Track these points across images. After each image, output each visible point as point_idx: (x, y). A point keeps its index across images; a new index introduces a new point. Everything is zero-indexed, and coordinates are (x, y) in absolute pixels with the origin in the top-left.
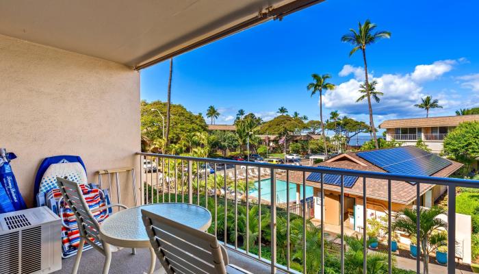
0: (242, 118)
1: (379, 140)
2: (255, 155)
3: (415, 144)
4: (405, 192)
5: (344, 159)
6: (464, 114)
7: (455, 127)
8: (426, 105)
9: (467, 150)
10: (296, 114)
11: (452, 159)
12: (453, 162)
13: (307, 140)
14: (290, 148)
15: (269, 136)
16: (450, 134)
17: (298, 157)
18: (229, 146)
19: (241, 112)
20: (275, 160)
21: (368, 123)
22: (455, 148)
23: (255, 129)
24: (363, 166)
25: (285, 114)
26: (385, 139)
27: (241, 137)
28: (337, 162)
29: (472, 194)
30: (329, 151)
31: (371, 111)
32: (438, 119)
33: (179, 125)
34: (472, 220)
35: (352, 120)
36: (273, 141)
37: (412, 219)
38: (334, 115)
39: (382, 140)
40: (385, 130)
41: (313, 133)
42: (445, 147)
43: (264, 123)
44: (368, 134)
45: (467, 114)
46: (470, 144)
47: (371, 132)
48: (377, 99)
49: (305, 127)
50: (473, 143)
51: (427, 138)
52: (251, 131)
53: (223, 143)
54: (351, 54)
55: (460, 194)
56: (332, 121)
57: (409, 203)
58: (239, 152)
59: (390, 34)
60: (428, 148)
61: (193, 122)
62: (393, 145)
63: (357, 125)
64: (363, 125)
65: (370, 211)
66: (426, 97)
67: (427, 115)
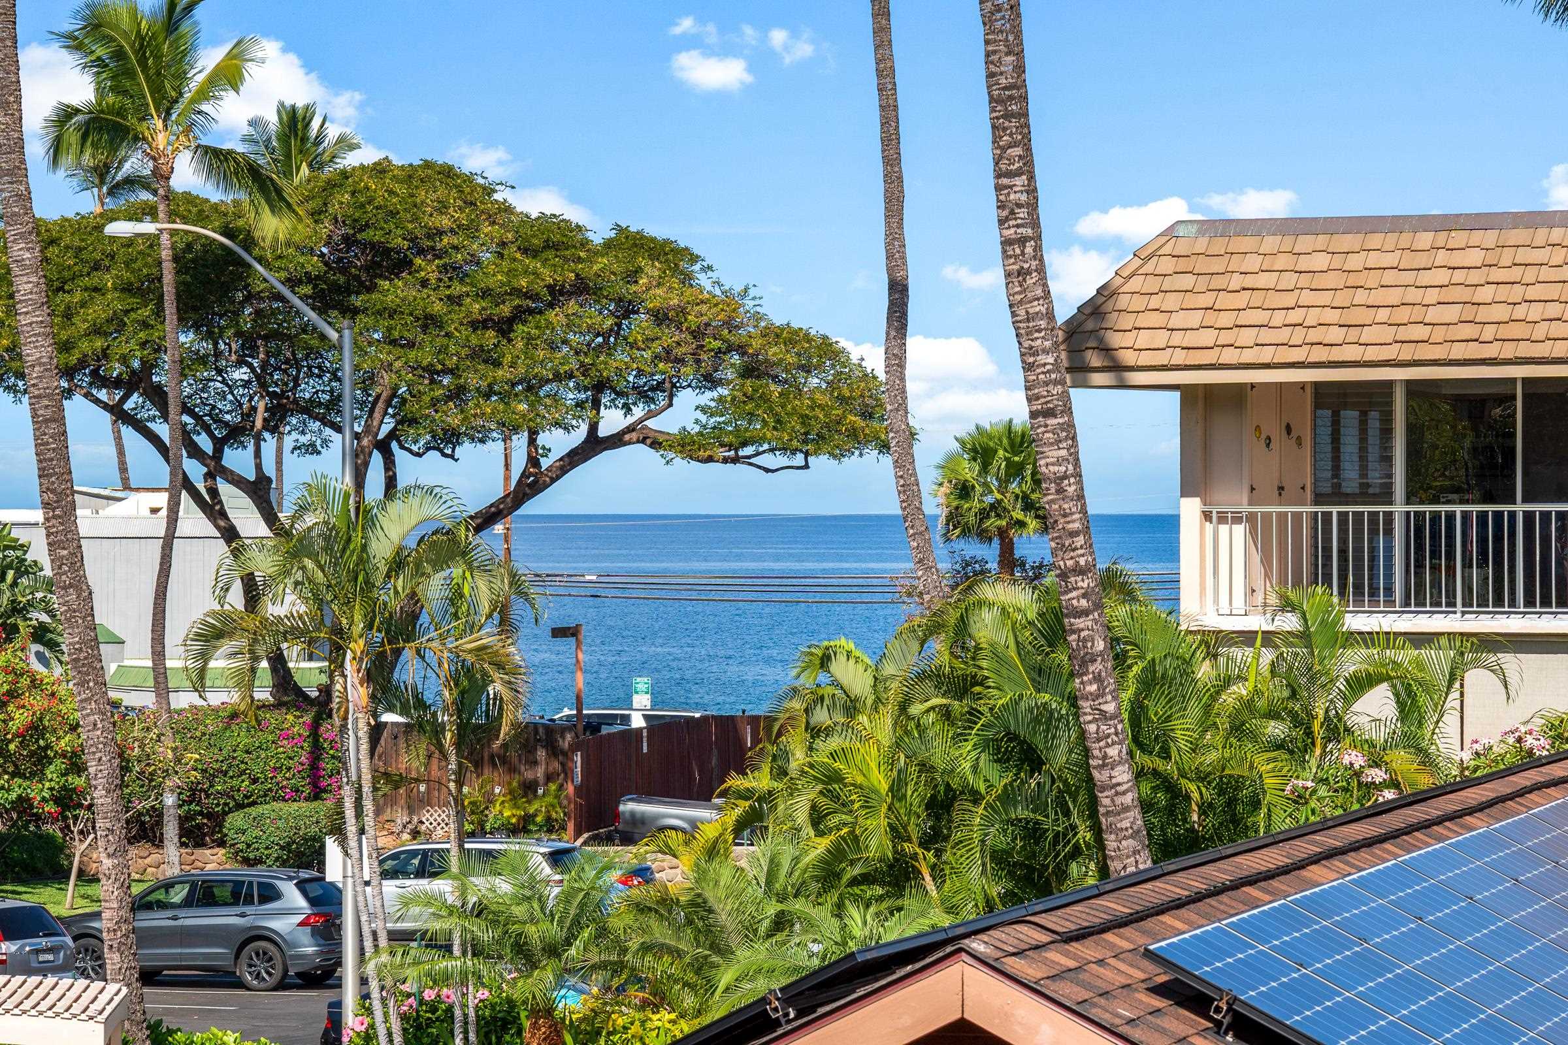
62: (1302, 722)
63: (557, 294)
64: (658, 297)
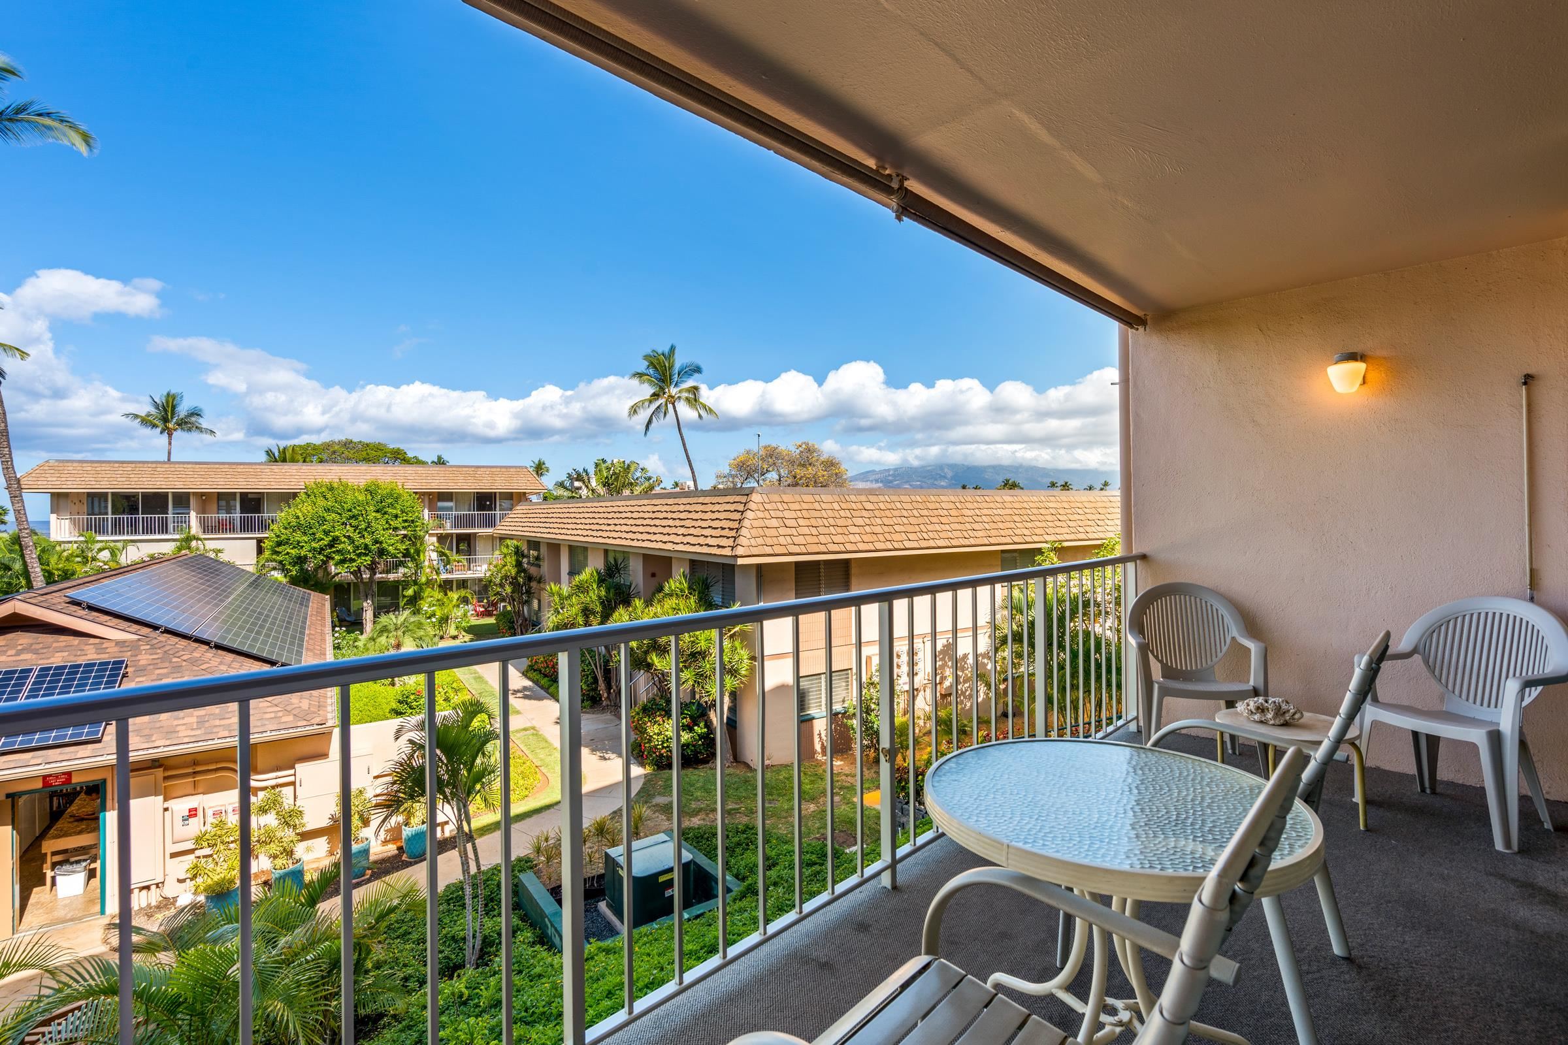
3: (168, 548)
6: (284, 460)
7: (295, 495)
8: (164, 419)
9: (329, 557)
12: (310, 592)
22: (302, 553)
24: (118, 643)
32: (240, 469)
40: (48, 499)
46: (335, 540)
50: (343, 539)
51: (206, 528)
59: (86, 138)
62: (85, 558)
65: (181, 806)
66: (165, 394)
67: (169, 453)
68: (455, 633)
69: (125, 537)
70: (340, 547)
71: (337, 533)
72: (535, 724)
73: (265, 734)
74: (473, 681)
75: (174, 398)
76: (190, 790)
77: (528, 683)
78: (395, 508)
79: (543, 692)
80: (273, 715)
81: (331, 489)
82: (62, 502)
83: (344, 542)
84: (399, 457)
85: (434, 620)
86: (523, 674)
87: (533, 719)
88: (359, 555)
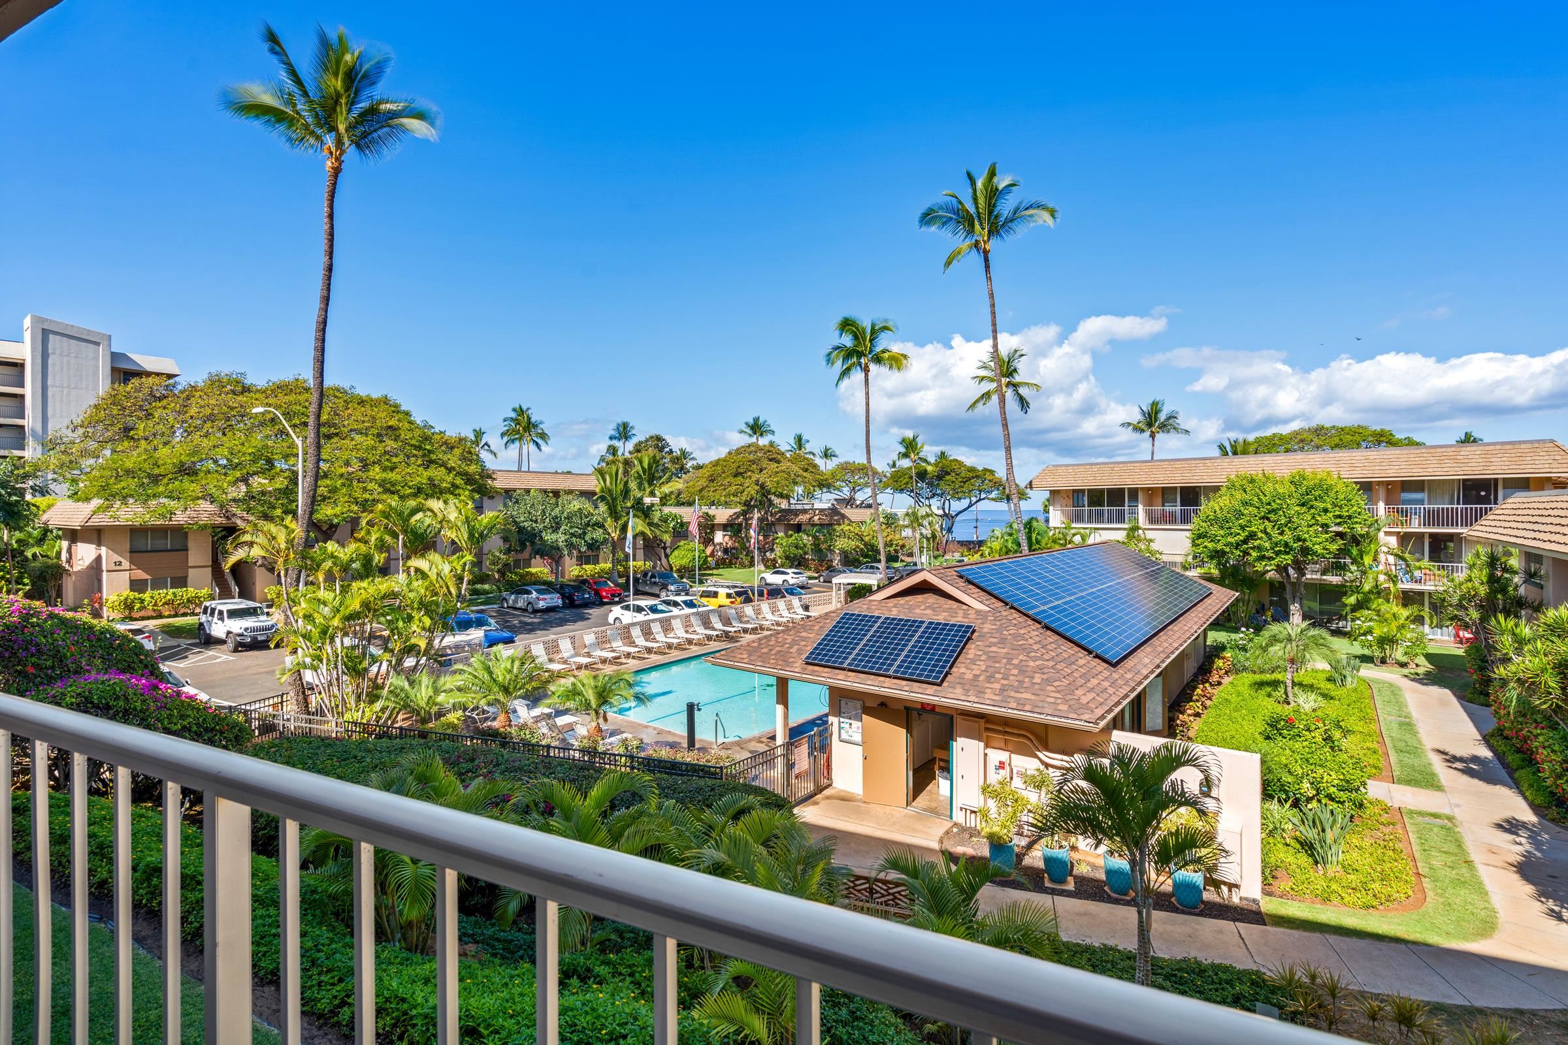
0: (625, 448)
1: (1029, 526)
2: (662, 576)
3: (1120, 536)
4: (1091, 690)
5: (924, 588)
6: (1235, 453)
7: (1216, 489)
8: (1150, 425)
9: (1246, 553)
10: (799, 440)
11: (1210, 579)
12: (1214, 587)
13: (831, 525)
14: (778, 552)
15: (712, 511)
16: (1208, 507)
17: (802, 579)
18: (571, 546)
19: (624, 432)
20: (723, 592)
21: (1001, 473)
22: (1219, 547)
23: (666, 489)
24: (978, 612)
25: (763, 441)
26: (1047, 521)
27: (614, 514)
28: (902, 600)
29: (1258, 677)
30: (892, 558)
31: (1007, 437)
32: (1178, 465)
33: (376, 472)
34: (1263, 762)
35: (960, 463)
36: (725, 527)
37: (1104, 792)
38: (910, 446)
39: (1039, 525)
40: (1047, 495)
41: (850, 502)
42: (1194, 545)
43: (698, 467)
44: (1003, 506)
45: (1245, 452)
46: (1252, 536)
47: (1008, 498)
48: (1023, 403)
49: (825, 484)
50: (1260, 535)
51: (1152, 519)
52: (652, 494)
53: (548, 537)
54: (948, 263)
55: (1231, 679)
56: (905, 463)
57: (1102, 724)
58: (608, 565)
59: (1053, 213)
60: (1154, 546)
61: (431, 462)
62: (1066, 540)
63: (973, 478)
64: (989, 478)
65: (996, 756)
66: (1151, 402)
67: (1153, 453)
68: (1404, 659)
69: (1094, 526)
70: (1256, 543)
71: (1253, 529)
72: (1457, 813)
73: (1042, 716)
74: (1395, 726)
75: (1157, 403)
76: (1002, 745)
77: (1485, 753)
78: (1324, 502)
79: (1503, 773)
80: (1052, 700)
81: (1252, 481)
82: (1056, 497)
83: (1261, 538)
84: (1383, 439)
85: (1369, 638)
86: (1484, 738)
87: (1458, 806)
88: (1278, 553)
